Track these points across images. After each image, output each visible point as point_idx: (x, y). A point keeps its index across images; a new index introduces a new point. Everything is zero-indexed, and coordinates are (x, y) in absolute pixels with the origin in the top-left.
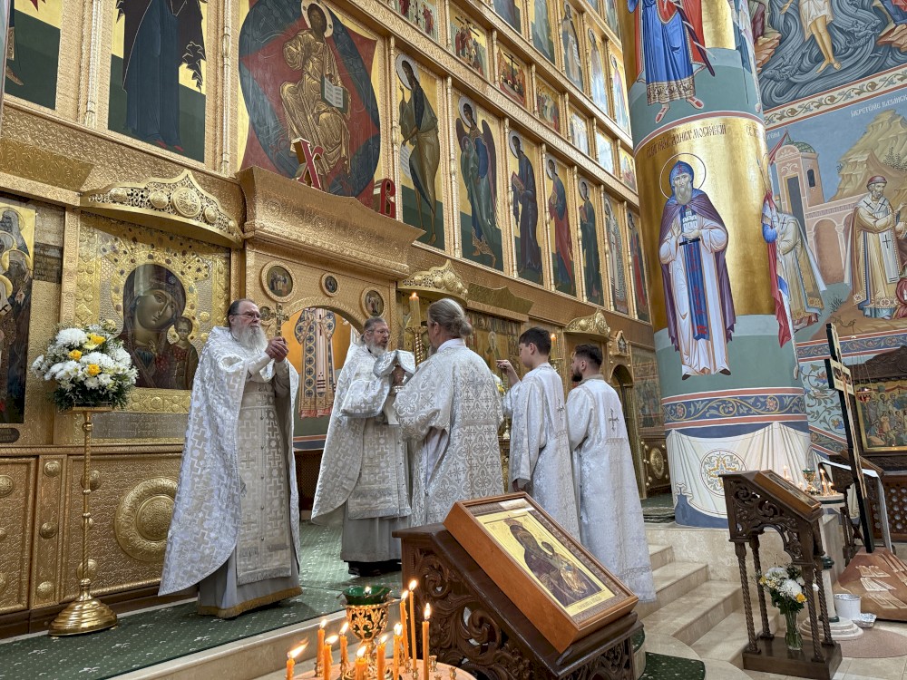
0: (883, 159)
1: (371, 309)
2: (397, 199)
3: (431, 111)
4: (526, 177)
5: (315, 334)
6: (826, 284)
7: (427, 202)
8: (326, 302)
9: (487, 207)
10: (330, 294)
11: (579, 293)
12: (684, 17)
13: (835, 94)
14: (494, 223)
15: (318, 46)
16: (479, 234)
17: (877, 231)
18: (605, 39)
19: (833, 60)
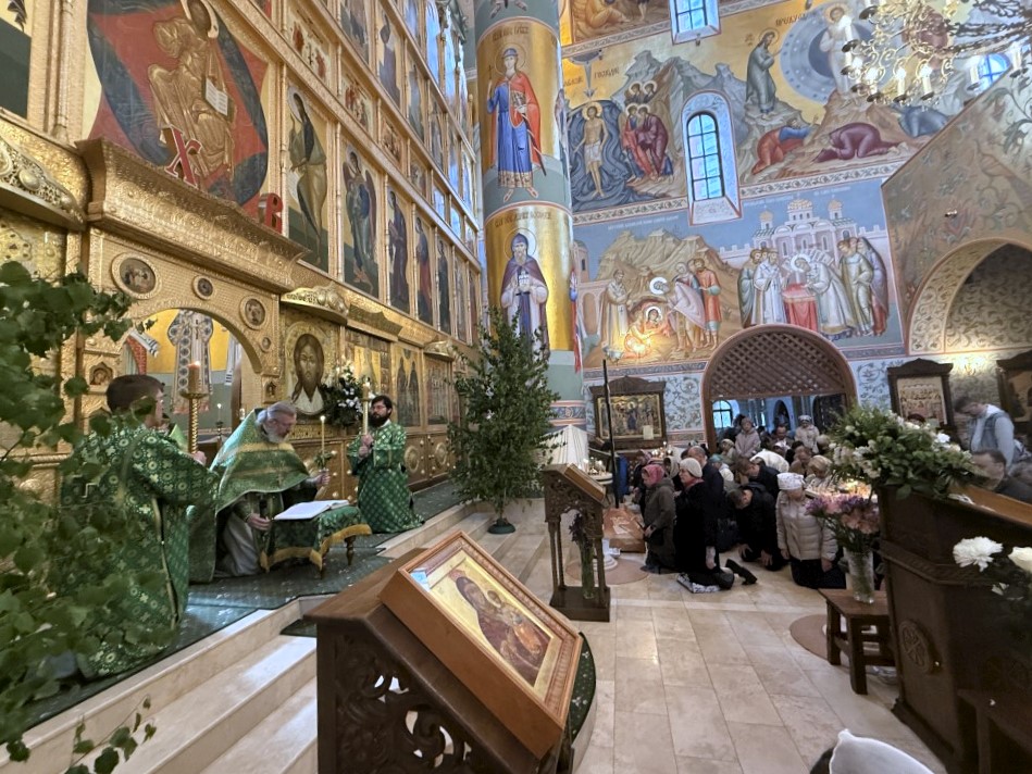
0: (623, 259)
1: (251, 317)
2: (284, 216)
3: (320, 148)
4: (399, 225)
5: (191, 337)
6: (588, 334)
7: (313, 225)
8: (199, 305)
9: (368, 244)
10: (202, 296)
11: (434, 324)
12: (528, 127)
13: (600, 213)
14: (372, 258)
15: (199, 43)
16: (360, 265)
17: (617, 304)
18: (460, 139)
19: (601, 191)
